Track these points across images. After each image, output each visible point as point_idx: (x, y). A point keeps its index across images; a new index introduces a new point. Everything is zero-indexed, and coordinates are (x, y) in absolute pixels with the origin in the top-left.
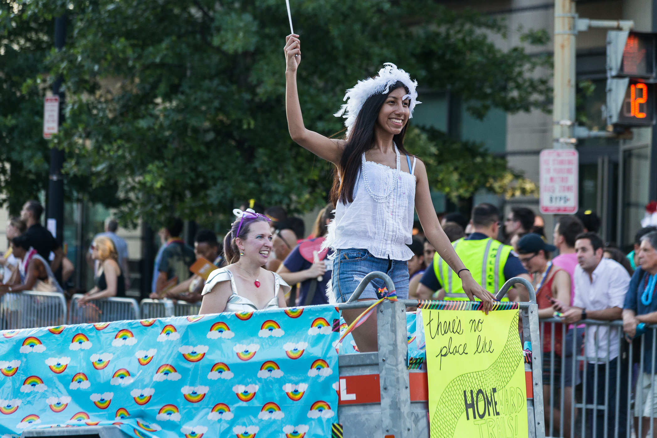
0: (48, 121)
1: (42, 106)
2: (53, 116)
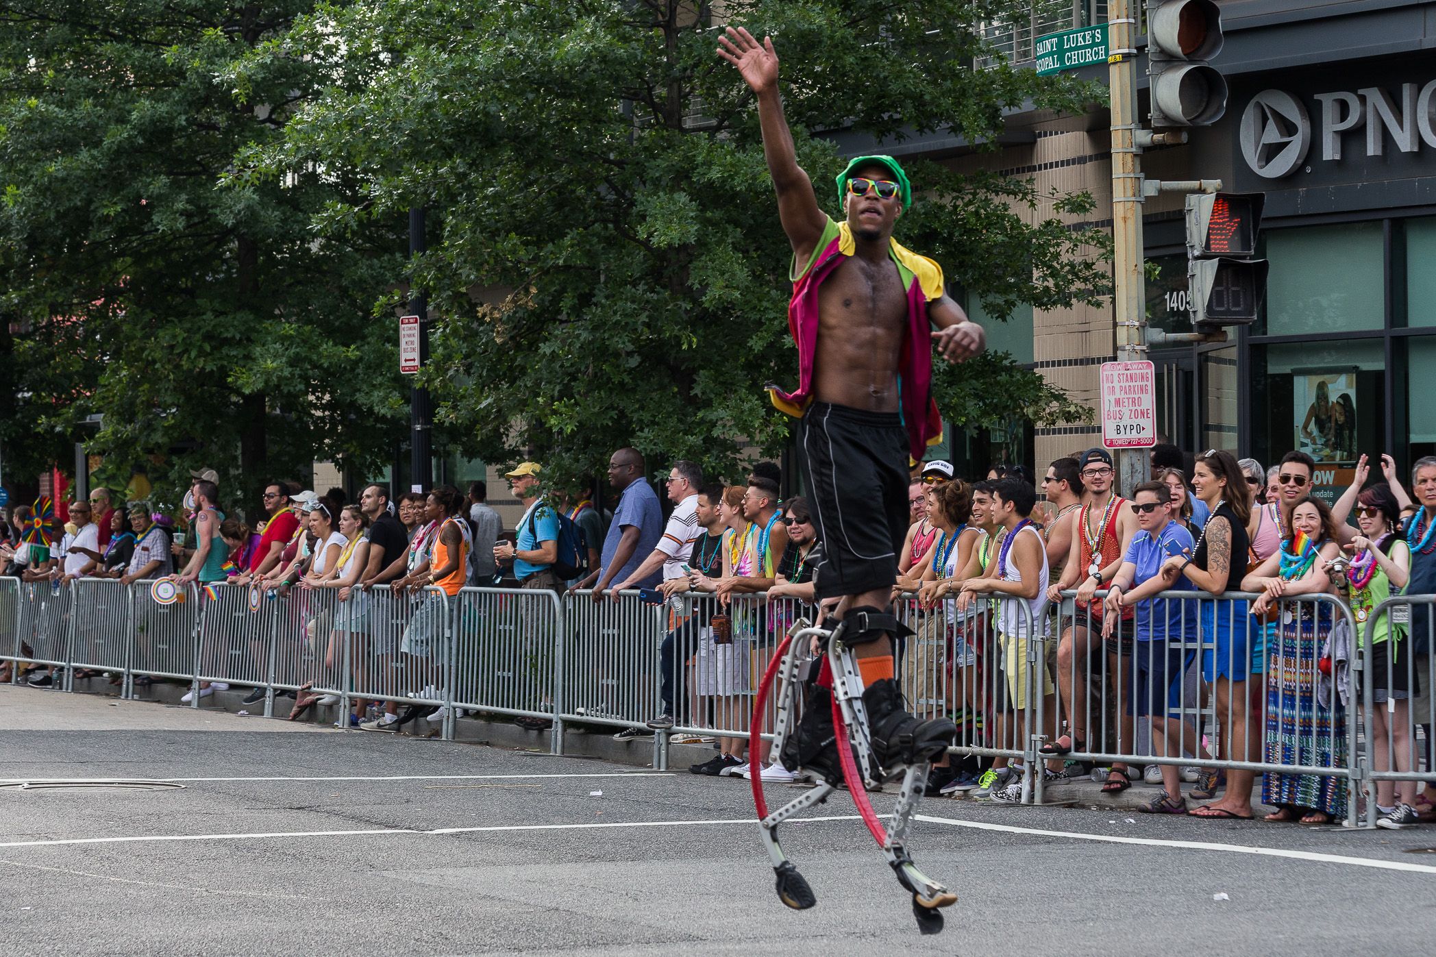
0: (406, 351)
2: (412, 343)
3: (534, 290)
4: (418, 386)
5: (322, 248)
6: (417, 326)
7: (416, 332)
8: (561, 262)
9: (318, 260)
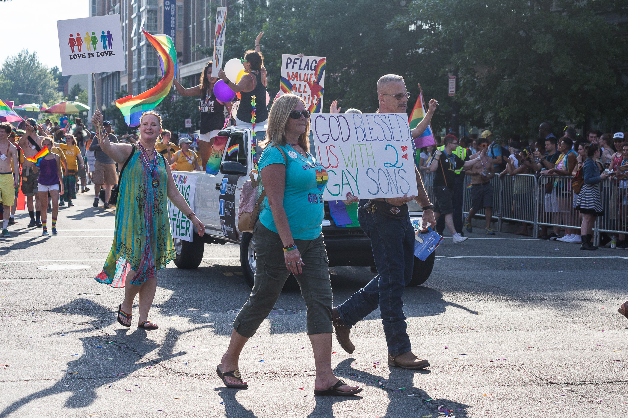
0: (451, 88)
1: (448, 81)
2: (453, 85)
3: (495, 68)
4: (454, 101)
5: (423, 51)
6: (455, 79)
7: (454, 82)
8: (505, 58)
9: (421, 55)
